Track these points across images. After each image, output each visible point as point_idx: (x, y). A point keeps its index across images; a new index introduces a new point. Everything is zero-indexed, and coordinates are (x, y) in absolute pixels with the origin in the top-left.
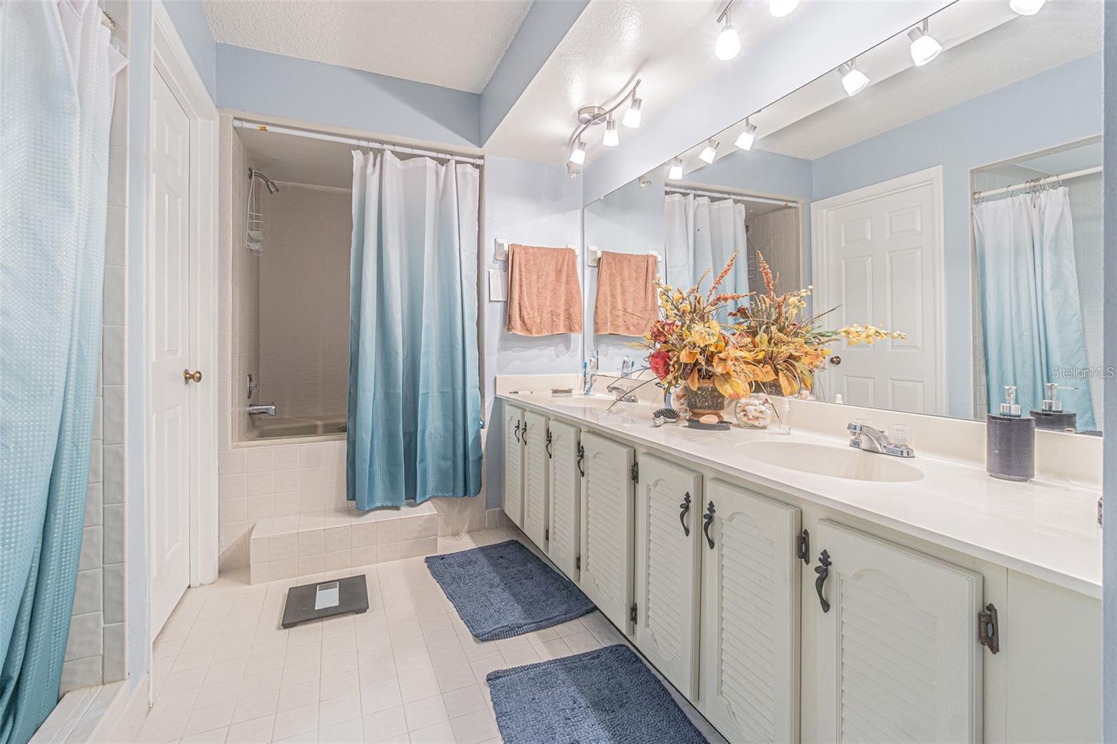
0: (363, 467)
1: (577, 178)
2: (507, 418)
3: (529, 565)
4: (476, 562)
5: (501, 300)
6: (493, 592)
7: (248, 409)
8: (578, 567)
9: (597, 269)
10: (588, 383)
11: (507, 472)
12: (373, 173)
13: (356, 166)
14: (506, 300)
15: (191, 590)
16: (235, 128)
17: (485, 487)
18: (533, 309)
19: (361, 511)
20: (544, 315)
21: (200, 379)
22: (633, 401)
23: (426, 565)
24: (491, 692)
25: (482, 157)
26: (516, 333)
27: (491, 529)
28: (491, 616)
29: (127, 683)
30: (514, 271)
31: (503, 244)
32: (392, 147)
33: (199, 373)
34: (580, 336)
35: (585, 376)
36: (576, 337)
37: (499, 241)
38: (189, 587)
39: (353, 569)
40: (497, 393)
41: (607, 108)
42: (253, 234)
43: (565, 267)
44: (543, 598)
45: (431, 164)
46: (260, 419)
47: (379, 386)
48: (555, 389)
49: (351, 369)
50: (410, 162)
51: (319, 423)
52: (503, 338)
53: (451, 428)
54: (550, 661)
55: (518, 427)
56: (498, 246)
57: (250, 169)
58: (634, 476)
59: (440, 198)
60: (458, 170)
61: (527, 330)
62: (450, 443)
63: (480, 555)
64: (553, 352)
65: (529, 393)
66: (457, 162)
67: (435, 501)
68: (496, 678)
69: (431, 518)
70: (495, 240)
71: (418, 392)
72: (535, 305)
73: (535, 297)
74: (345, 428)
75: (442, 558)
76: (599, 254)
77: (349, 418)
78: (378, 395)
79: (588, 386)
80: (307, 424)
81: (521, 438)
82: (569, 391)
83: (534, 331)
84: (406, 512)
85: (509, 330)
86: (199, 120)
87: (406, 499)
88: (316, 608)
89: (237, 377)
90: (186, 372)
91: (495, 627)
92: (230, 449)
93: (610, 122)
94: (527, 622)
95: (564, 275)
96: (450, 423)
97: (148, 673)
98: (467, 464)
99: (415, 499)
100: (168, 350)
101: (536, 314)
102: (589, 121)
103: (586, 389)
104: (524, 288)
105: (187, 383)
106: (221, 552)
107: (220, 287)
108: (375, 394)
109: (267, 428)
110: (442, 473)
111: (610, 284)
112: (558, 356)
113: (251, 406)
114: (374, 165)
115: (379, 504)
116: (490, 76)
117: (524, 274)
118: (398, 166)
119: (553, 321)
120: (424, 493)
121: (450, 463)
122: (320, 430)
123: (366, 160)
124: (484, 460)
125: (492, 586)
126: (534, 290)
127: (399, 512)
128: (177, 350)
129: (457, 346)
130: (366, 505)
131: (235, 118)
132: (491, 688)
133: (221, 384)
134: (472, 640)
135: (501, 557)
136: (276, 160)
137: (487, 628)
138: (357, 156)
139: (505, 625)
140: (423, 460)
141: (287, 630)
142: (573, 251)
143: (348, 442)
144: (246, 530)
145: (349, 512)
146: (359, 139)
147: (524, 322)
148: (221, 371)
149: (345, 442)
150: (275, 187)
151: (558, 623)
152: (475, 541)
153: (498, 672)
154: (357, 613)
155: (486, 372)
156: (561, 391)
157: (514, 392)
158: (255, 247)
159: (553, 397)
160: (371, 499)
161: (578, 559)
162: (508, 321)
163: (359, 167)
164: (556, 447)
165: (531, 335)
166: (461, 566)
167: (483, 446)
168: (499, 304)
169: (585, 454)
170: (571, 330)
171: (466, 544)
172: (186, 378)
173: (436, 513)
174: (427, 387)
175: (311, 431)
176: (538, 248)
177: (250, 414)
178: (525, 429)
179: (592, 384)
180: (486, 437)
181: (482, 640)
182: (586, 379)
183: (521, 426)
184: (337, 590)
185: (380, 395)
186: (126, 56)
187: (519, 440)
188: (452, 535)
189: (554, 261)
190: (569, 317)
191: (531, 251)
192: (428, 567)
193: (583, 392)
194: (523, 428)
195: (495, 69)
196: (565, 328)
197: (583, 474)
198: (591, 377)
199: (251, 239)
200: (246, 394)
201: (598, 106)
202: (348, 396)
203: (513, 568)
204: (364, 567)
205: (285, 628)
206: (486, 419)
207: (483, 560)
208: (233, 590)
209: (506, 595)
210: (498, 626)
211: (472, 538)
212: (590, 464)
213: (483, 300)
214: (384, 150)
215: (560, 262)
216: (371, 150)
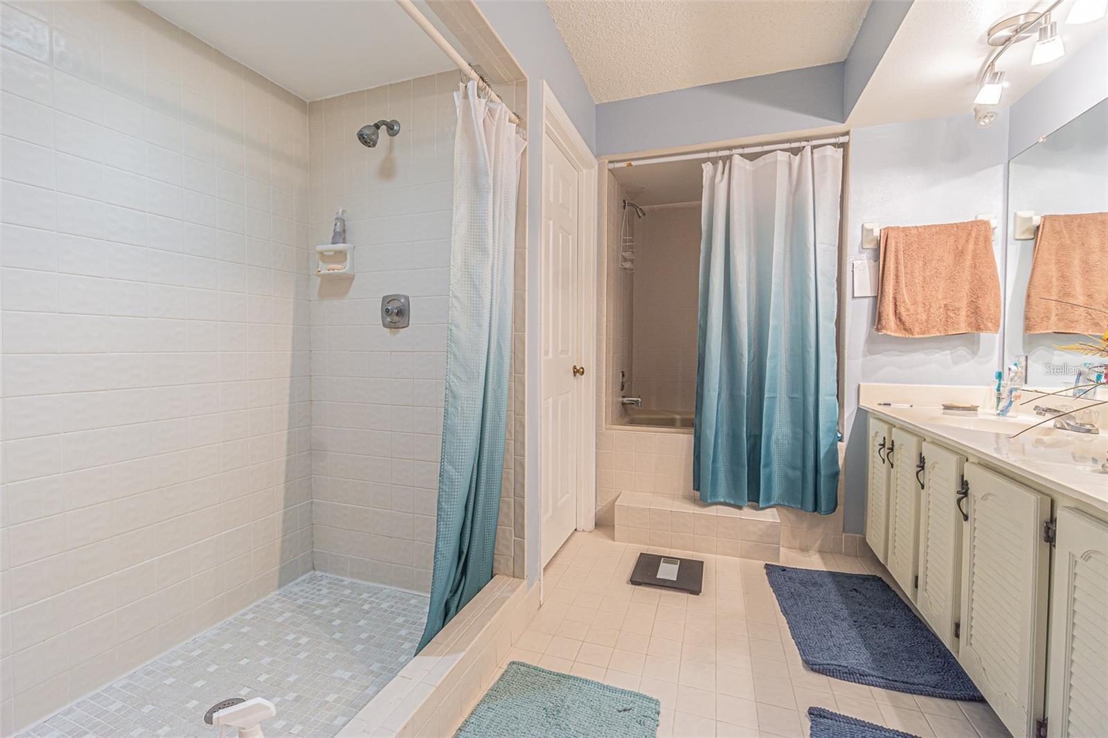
0: (707, 462)
1: (991, 122)
2: (872, 433)
3: (892, 611)
4: (821, 586)
5: (869, 295)
6: (836, 624)
7: (621, 399)
8: (957, 635)
9: (1032, 242)
10: (1005, 401)
11: (870, 495)
12: (721, 181)
13: (706, 178)
14: (876, 295)
15: (577, 533)
16: (609, 170)
17: (842, 507)
18: (915, 303)
19: (703, 502)
20: (932, 310)
21: (583, 373)
22: (1089, 431)
23: (765, 571)
24: (811, 727)
25: (847, 133)
26: (888, 333)
27: (849, 556)
28: (829, 649)
29: (525, 582)
30: (888, 259)
31: (872, 230)
32: (740, 151)
33: (583, 368)
34: (998, 337)
35: (998, 390)
36: (990, 340)
37: (868, 226)
38: (576, 530)
39: (694, 553)
40: (861, 404)
41: (1041, 10)
42: (627, 255)
43: (971, 247)
44: (906, 655)
45: (782, 157)
46: (633, 409)
47: (724, 386)
48: (948, 403)
49: (698, 370)
50: (760, 161)
51: (677, 417)
52: (870, 340)
53: (801, 436)
54: (897, 731)
55: (883, 445)
56: (866, 232)
57: (624, 201)
58: (1049, 534)
59: (793, 191)
60: (815, 155)
61: (905, 329)
62: (800, 452)
63: (828, 580)
64: (949, 357)
65: (907, 406)
66: (814, 147)
67: (780, 508)
68: (821, 717)
69: (773, 525)
70: (863, 225)
71: (764, 395)
72: (920, 298)
73: (919, 289)
74: (693, 424)
75: (784, 569)
76: (1037, 220)
77: (696, 415)
78: (723, 395)
79: (1003, 404)
80: (669, 417)
81: (886, 458)
82: (973, 409)
83: (917, 329)
84: (747, 514)
85: (878, 330)
86: (584, 171)
87: (749, 501)
88: (658, 577)
89: (611, 373)
90: (575, 367)
91: (829, 662)
92: (604, 430)
93: (1045, 29)
94: (874, 674)
95: (969, 257)
96: (800, 431)
97: (540, 580)
98: (818, 478)
99: (758, 502)
100: (562, 351)
101: (920, 309)
102: (1009, 39)
103: (1001, 407)
104: (903, 279)
105: (575, 376)
106: (597, 510)
107: (598, 301)
108: (719, 394)
109: (636, 416)
110: (789, 482)
111: (1058, 262)
112: (956, 363)
113: (623, 397)
114: (723, 173)
115: (722, 500)
116: (855, 36)
117: (902, 262)
118: (748, 167)
119: (948, 317)
120: (768, 499)
121: (799, 473)
122: (678, 423)
123: (715, 170)
124: (841, 477)
125: (836, 617)
126: (919, 280)
127: (741, 511)
128: (568, 351)
129: (808, 349)
130: (709, 498)
131: (610, 162)
132: (812, 724)
133: (598, 379)
134: (801, 664)
135: (855, 590)
136: (643, 188)
137: (822, 659)
138: (707, 168)
139: (842, 664)
140: (768, 465)
141: (634, 586)
142: (986, 223)
143: (695, 436)
144: (614, 496)
145: (694, 501)
146: (708, 151)
147: (900, 320)
148: (598, 365)
149: (692, 437)
150: (643, 212)
151: (921, 693)
152: (825, 564)
153: (824, 710)
154: (691, 593)
155: (846, 378)
156: (959, 408)
157: (885, 404)
158: (628, 265)
159: (943, 414)
160: (714, 493)
161: (957, 626)
162: (877, 319)
163: (708, 178)
164: (929, 476)
165: (911, 336)
166: (803, 583)
167: (841, 462)
168: (867, 300)
169: (969, 491)
170: (979, 329)
171: (814, 562)
172: (574, 372)
173: (779, 521)
174: (774, 390)
175: (669, 423)
176: (925, 227)
177: (623, 404)
178: (892, 449)
179: (1011, 402)
180: (844, 451)
181: (812, 669)
182: (1000, 394)
183: (888, 445)
184: (677, 567)
185: (724, 395)
186: (525, 140)
187: (884, 460)
188: (801, 549)
189: (952, 240)
190: (975, 311)
191: (913, 232)
192: (767, 574)
193: (994, 411)
194: (889, 448)
195: (860, 25)
196: (970, 324)
197: (966, 518)
198: (1011, 392)
199: (625, 260)
200: (620, 387)
201: (1025, 11)
202: (695, 395)
203: (870, 607)
204: (703, 554)
205: (632, 584)
206: (845, 432)
207: (830, 585)
208: (602, 541)
209: (853, 633)
210: (833, 662)
211: (823, 559)
212: (976, 504)
213: (845, 296)
214: (732, 155)
215: (962, 241)
216: (720, 159)
